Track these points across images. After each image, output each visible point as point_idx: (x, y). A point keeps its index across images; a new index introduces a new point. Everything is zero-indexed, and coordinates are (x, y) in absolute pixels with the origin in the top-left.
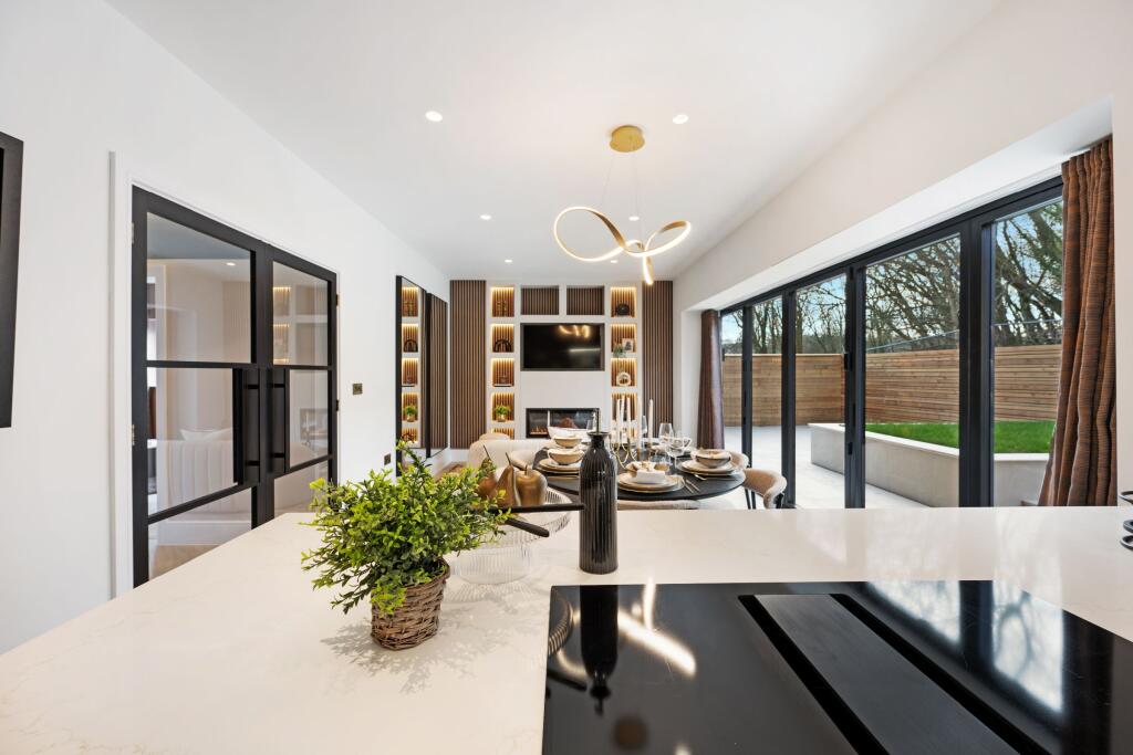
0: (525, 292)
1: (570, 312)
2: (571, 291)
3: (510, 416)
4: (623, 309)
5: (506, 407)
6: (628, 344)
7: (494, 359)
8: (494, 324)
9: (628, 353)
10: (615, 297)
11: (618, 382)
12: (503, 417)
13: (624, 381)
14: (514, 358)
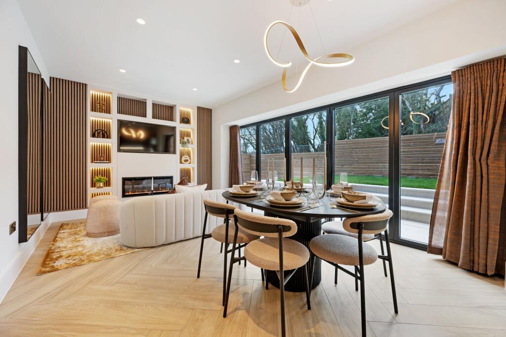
0: (120, 99)
1: (154, 117)
2: (154, 105)
3: (108, 183)
4: (185, 120)
5: (105, 178)
6: (188, 140)
7: (93, 143)
8: (93, 117)
9: (190, 145)
10: (182, 113)
11: (183, 162)
12: (101, 184)
13: (186, 161)
14: (112, 143)
